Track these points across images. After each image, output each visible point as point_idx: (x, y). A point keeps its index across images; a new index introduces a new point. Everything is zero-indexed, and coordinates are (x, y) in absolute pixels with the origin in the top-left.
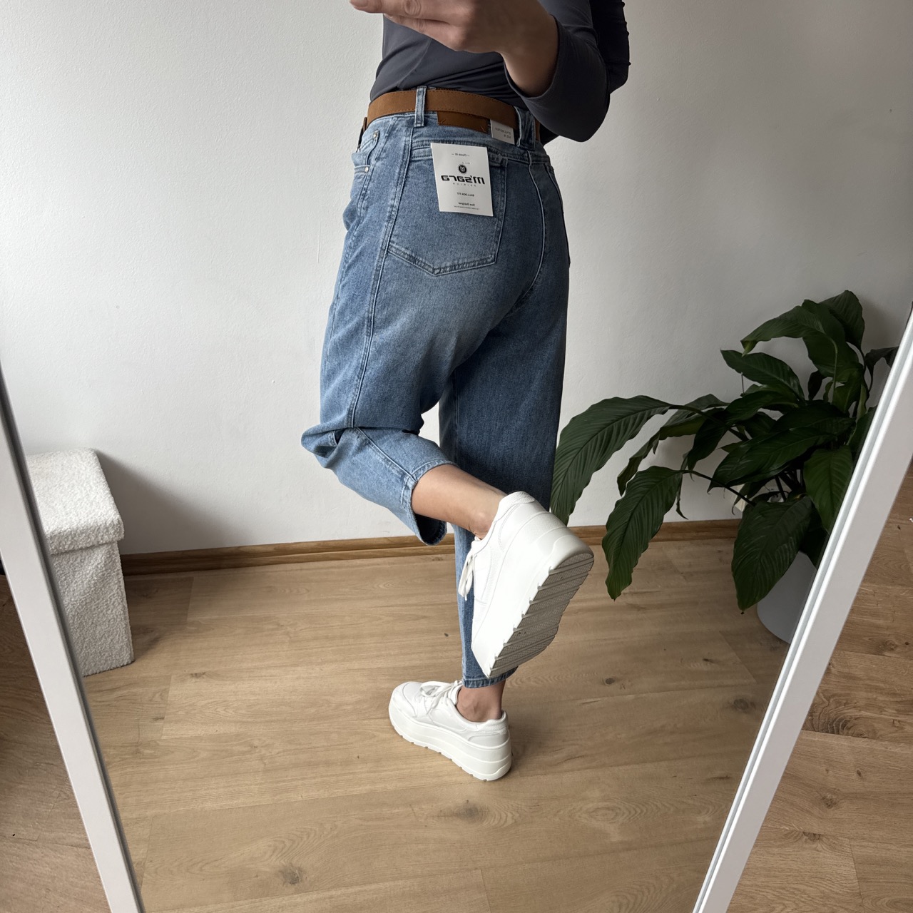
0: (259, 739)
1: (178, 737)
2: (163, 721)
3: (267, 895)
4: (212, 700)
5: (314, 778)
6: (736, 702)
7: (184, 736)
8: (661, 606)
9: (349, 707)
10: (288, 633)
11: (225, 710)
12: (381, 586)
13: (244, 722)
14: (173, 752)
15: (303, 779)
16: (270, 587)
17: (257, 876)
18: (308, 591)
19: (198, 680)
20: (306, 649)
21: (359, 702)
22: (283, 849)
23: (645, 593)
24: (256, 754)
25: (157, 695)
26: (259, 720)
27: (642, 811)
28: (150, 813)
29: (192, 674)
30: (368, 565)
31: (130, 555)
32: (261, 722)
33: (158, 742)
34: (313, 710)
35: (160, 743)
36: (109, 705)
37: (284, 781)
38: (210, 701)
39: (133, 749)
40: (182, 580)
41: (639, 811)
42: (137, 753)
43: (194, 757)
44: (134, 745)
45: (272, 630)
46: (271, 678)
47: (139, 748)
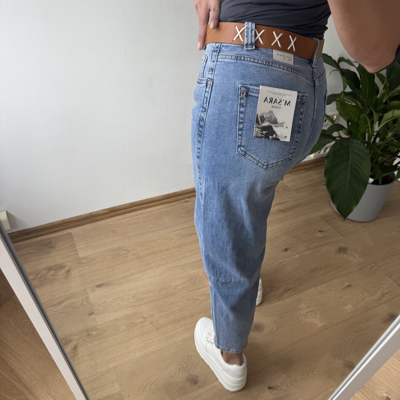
0: (146, 313)
1: (105, 321)
2: (94, 315)
3: (187, 393)
4: (114, 298)
5: (181, 327)
6: (339, 249)
7: (108, 320)
8: (291, 208)
9: (180, 287)
10: (134, 254)
11: (122, 302)
12: (166, 221)
13: (135, 306)
14: (107, 330)
15: (176, 329)
16: (113, 231)
17: (177, 385)
18: (133, 230)
19: (101, 288)
20: (147, 261)
21: (184, 283)
22: (183, 368)
23: (282, 203)
24: (148, 322)
25: (84, 301)
26: (141, 303)
27: (325, 309)
28: (112, 365)
29: (97, 286)
30: (156, 210)
31: (36, 227)
32: (143, 304)
33: (97, 326)
34: (164, 292)
35: (99, 327)
36: (62, 312)
37: (168, 333)
38: (113, 298)
39: (86, 333)
40: (66, 235)
41: (324, 310)
42: (89, 335)
43: (119, 330)
44: (85, 331)
45: (126, 254)
46: (137, 279)
47: (89, 332)
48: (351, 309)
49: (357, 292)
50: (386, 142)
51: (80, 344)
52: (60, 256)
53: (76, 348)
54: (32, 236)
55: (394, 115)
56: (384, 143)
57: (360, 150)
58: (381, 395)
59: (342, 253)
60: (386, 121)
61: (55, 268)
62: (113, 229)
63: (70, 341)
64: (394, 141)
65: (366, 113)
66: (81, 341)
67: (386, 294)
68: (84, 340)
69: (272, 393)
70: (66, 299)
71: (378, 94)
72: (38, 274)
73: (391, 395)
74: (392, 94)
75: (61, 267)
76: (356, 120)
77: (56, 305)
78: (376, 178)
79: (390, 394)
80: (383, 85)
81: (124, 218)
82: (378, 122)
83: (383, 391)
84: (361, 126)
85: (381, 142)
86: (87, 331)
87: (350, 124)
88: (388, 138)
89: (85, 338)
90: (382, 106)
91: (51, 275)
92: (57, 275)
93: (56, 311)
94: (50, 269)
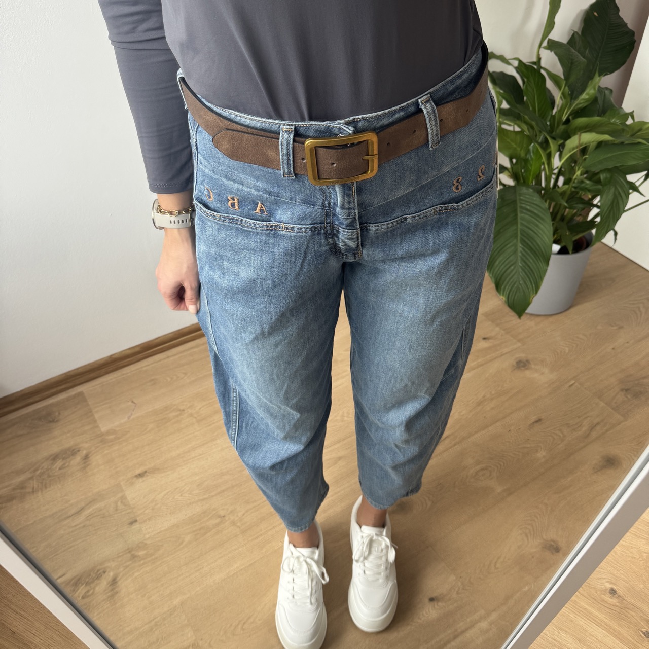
0: (223, 509)
1: (158, 531)
2: (138, 523)
4: (167, 491)
6: (517, 363)
7: (163, 529)
10: (191, 415)
11: (181, 496)
13: (202, 500)
14: (162, 546)
15: (274, 527)
16: (152, 380)
18: (185, 374)
19: (144, 479)
20: (214, 423)
24: (228, 522)
25: (119, 504)
26: (213, 494)
28: (176, 602)
29: (136, 476)
31: (21, 391)
32: (216, 495)
33: (145, 542)
35: (148, 542)
36: (84, 526)
37: (261, 535)
38: (165, 492)
39: (129, 555)
40: (74, 396)
41: (502, 464)
42: (134, 558)
43: (181, 543)
44: (127, 551)
45: (177, 416)
46: (201, 457)
47: (133, 553)
48: (544, 457)
49: (552, 428)
50: (574, 185)
51: (121, 574)
52: (69, 435)
53: (116, 582)
54: (17, 406)
55: (581, 141)
56: (570, 189)
57: (534, 204)
58: (603, 587)
59: (523, 368)
60: (570, 152)
61: (64, 456)
62: (153, 378)
63: (104, 572)
64: (585, 183)
65: (537, 142)
66: (121, 569)
67: (595, 426)
68: (127, 567)
69: (436, 606)
70: (88, 504)
71: (553, 108)
72: (36, 470)
73: (617, 586)
74: (575, 106)
75: (73, 452)
76: (523, 154)
77: (72, 515)
78: (563, 244)
79: (615, 584)
80: (561, 92)
81: (168, 357)
82: (558, 154)
83: (604, 581)
84: (531, 162)
85: (566, 186)
86: (130, 552)
87: (514, 161)
88: (576, 179)
89: (128, 563)
90: (562, 127)
91: (58, 469)
92: (68, 466)
93: (75, 526)
94: (55, 458)
